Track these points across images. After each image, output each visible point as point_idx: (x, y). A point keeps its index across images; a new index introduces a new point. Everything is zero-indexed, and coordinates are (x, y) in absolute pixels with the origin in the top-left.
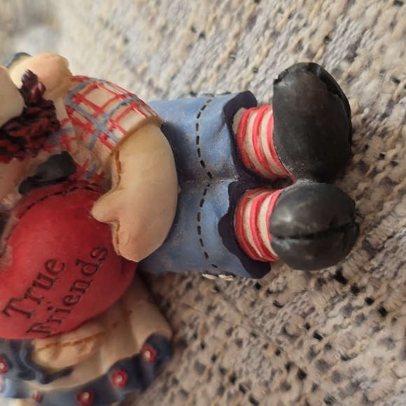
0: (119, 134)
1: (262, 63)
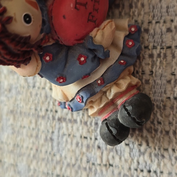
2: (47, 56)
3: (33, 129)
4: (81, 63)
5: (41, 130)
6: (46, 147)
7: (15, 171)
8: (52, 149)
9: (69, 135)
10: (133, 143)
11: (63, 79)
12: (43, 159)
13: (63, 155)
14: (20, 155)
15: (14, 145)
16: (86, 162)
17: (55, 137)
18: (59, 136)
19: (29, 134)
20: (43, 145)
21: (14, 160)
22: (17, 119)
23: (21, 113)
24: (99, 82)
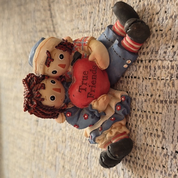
0: (87, 41)
1: (105, 7)
2: (68, 113)
3: (79, 150)
4: (85, 119)
5: (83, 152)
6: (85, 162)
7: (70, 174)
8: (88, 164)
9: (96, 157)
10: (126, 169)
11: (77, 126)
12: (83, 170)
13: (92, 169)
14: (73, 165)
15: (70, 158)
16: (103, 176)
17: (89, 157)
18: (91, 157)
19: (77, 153)
20: (83, 161)
21: (70, 167)
22: (72, 142)
23: (74, 139)
24: (100, 129)
